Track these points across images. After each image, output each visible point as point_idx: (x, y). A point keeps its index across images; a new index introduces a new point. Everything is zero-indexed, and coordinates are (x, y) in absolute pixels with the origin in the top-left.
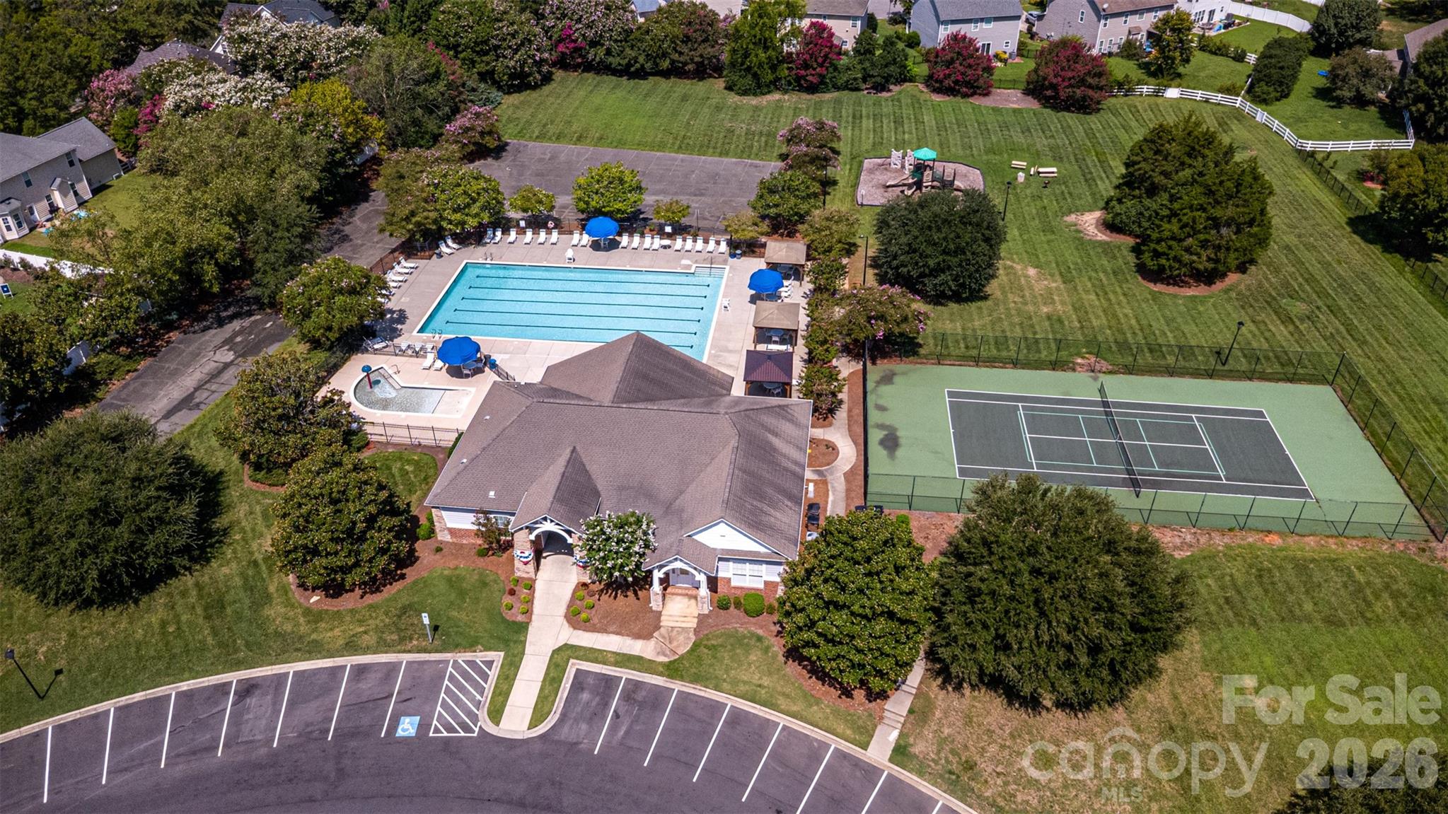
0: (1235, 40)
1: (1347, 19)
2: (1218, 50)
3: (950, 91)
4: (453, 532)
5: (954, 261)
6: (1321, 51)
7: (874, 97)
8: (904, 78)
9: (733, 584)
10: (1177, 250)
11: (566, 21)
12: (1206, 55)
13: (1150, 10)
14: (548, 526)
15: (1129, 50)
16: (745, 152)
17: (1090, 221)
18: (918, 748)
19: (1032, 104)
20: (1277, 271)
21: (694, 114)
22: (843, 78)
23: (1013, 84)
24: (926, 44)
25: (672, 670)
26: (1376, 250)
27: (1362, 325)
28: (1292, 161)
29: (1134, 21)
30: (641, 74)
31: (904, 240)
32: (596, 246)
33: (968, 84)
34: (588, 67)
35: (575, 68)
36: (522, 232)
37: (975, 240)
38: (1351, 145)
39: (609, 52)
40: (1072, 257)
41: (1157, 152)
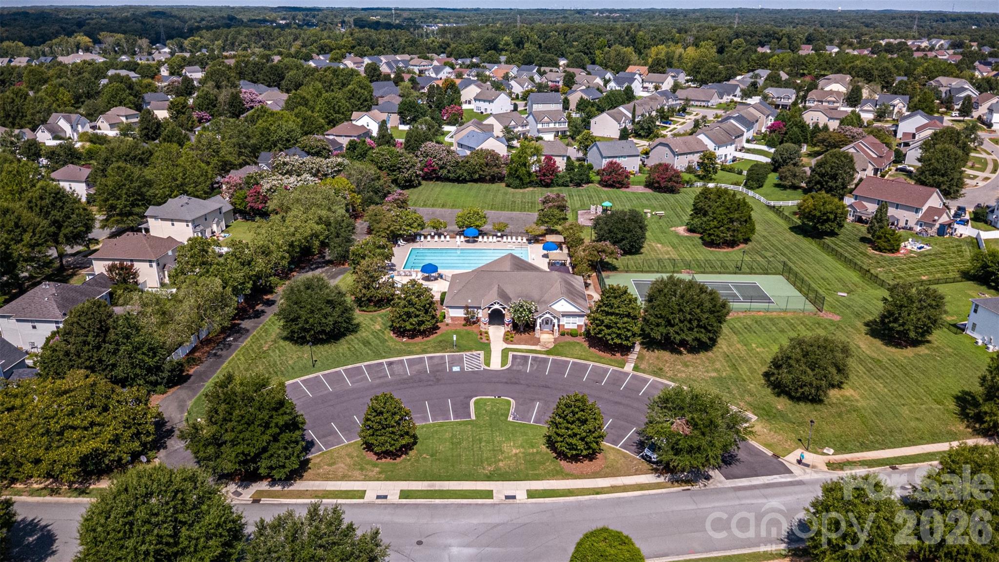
0: (737, 166)
1: (786, 155)
2: (731, 170)
3: (611, 186)
4: (452, 318)
5: (628, 235)
6: (775, 170)
7: (576, 189)
8: (589, 182)
9: (566, 327)
10: (717, 232)
11: (429, 158)
12: (725, 173)
13: (697, 152)
14: (497, 306)
15: (690, 170)
16: (522, 209)
17: (681, 230)
18: (642, 366)
19: (648, 191)
20: (760, 243)
21: (495, 196)
22: (561, 181)
23: (639, 183)
24: (596, 168)
25: (548, 352)
26: (801, 237)
27: (794, 258)
28: (766, 209)
29: (690, 157)
30: (465, 181)
31: (606, 228)
32: (468, 242)
33: (619, 182)
34: (439, 179)
35: (431, 179)
36: (433, 237)
37: (635, 227)
38: (790, 203)
39: (449, 172)
40: (675, 241)
41: (706, 198)
